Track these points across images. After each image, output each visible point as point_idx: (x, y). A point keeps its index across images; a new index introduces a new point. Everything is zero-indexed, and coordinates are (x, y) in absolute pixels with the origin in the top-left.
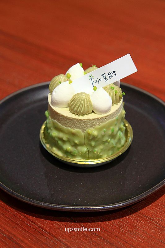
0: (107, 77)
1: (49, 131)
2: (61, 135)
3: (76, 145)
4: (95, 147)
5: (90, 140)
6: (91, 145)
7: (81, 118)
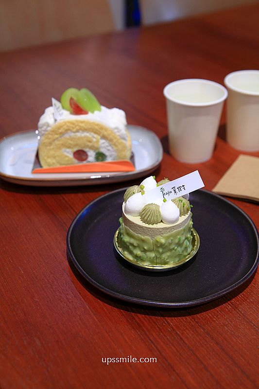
0: (177, 190)
1: (122, 236)
2: (132, 241)
3: (145, 251)
4: (162, 253)
5: (158, 247)
6: (158, 252)
7: (150, 226)
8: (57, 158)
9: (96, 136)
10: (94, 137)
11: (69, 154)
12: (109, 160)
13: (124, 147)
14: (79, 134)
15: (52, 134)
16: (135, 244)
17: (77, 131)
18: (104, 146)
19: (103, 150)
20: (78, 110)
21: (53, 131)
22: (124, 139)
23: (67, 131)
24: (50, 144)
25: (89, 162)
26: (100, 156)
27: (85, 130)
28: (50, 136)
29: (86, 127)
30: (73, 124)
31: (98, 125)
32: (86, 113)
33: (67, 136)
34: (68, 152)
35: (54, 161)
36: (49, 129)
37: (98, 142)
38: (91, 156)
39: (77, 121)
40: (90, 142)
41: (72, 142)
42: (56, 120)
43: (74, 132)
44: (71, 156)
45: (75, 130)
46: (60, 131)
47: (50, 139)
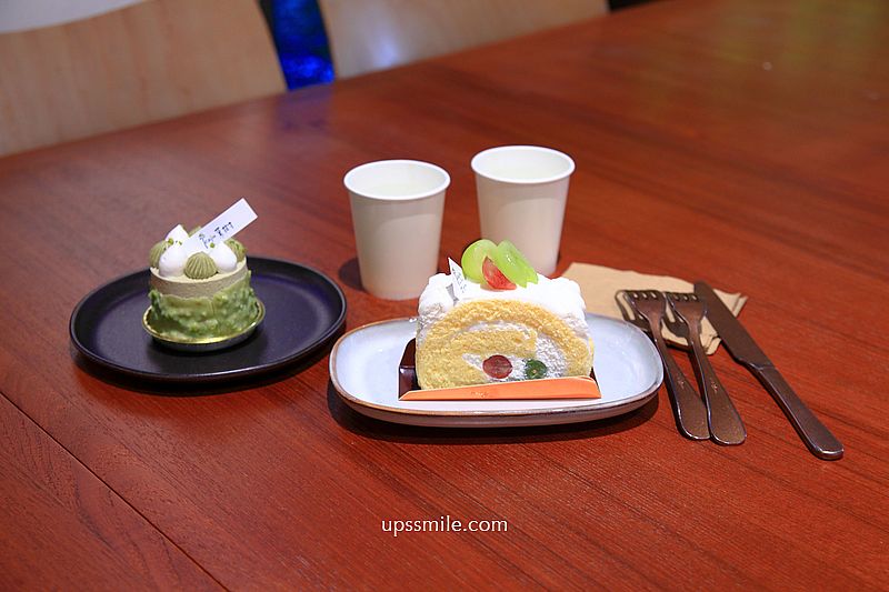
0: (222, 231)
1: (163, 313)
2: (182, 311)
3: (204, 319)
4: (226, 317)
5: (220, 307)
6: (222, 315)
7: (205, 280)
8: (452, 371)
9: (530, 330)
10: (527, 333)
11: (475, 364)
12: (551, 375)
13: (584, 351)
14: (498, 327)
15: (447, 326)
16: (188, 314)
17: (496, 321)
18: (543, 351)
19: (540, 358)
20: (498, 281)
21: (450, 320)
22: (584, 336)
23: (475, 320)
24: (442, 344)
25: (513, 379)
26: (535, 368)
27: (511, 319)
28: (444, 330)
29: (512, 313)
30: (489, 307)
31: (534, 309)
32: (513, 287)
33: (475, 330)
34: (474, 361)
35: (446, 377)
36: (443, 315)
37: (532, 341)
38: (518, 369)
39: (497, 302)
40: (518, 341)
41: (483, 342)
42: (456, 300)
43: (488, 323)
44: (479, 368)
45: (491, 318)
46: (463, 320)
47: (441, 334)
